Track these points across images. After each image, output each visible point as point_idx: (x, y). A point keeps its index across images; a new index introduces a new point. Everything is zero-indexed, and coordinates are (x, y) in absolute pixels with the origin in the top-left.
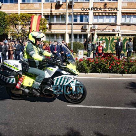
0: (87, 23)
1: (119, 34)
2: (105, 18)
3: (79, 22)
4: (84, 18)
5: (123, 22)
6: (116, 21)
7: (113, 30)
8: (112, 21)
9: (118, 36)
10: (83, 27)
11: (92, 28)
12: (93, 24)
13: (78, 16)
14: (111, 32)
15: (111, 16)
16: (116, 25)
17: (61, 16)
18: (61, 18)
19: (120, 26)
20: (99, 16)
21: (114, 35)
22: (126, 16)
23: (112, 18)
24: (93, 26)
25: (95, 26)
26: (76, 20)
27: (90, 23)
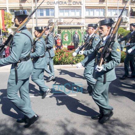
0: (54, 16)
1: (83, 27)
2: (70, 12)
3: (45, 16)
4: (50, 12)
5: (87, 15)
6: (81, 15)
7: (79, 23)
8: (77, 14)
9: (83, 28)
10: (49, 21)
11: (59, 22)
12: (59, 18)
13: (44, 10)
14: (76, 25)
15: (76, 10)
16: (81, 18)
17: (27, 10)
19: (84, 20)
20: (64, 10)
21: (80, 28)
22: (90, 9)
23: (77, 11)
24: (59, 20)
25: (61, 20)
26: (42, 14)
27: (56, 17)
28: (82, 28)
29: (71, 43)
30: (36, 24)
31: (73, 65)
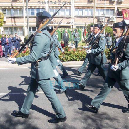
1: (73, 26)
2: (60, 11)
3: (35, 15)
4: (41, 11)
5: (77, 15)
6: (70, 15)
7: (68, 22)
8: (67, 14)
9: (73, 27)
13: (35, 9)
14: (66, 24)
15: (65, 9)
16: (70, 18)
17: (18, 9)
18: (18, 11)
19: (73, 19)
20: (54, 10)
21: (69, 27)
22: (79, 9)
23: (66, 11)
26: (33, 14)
28: (71, 27)
29: (61, 41)
30: (27, 23)
31: (64, 62)
